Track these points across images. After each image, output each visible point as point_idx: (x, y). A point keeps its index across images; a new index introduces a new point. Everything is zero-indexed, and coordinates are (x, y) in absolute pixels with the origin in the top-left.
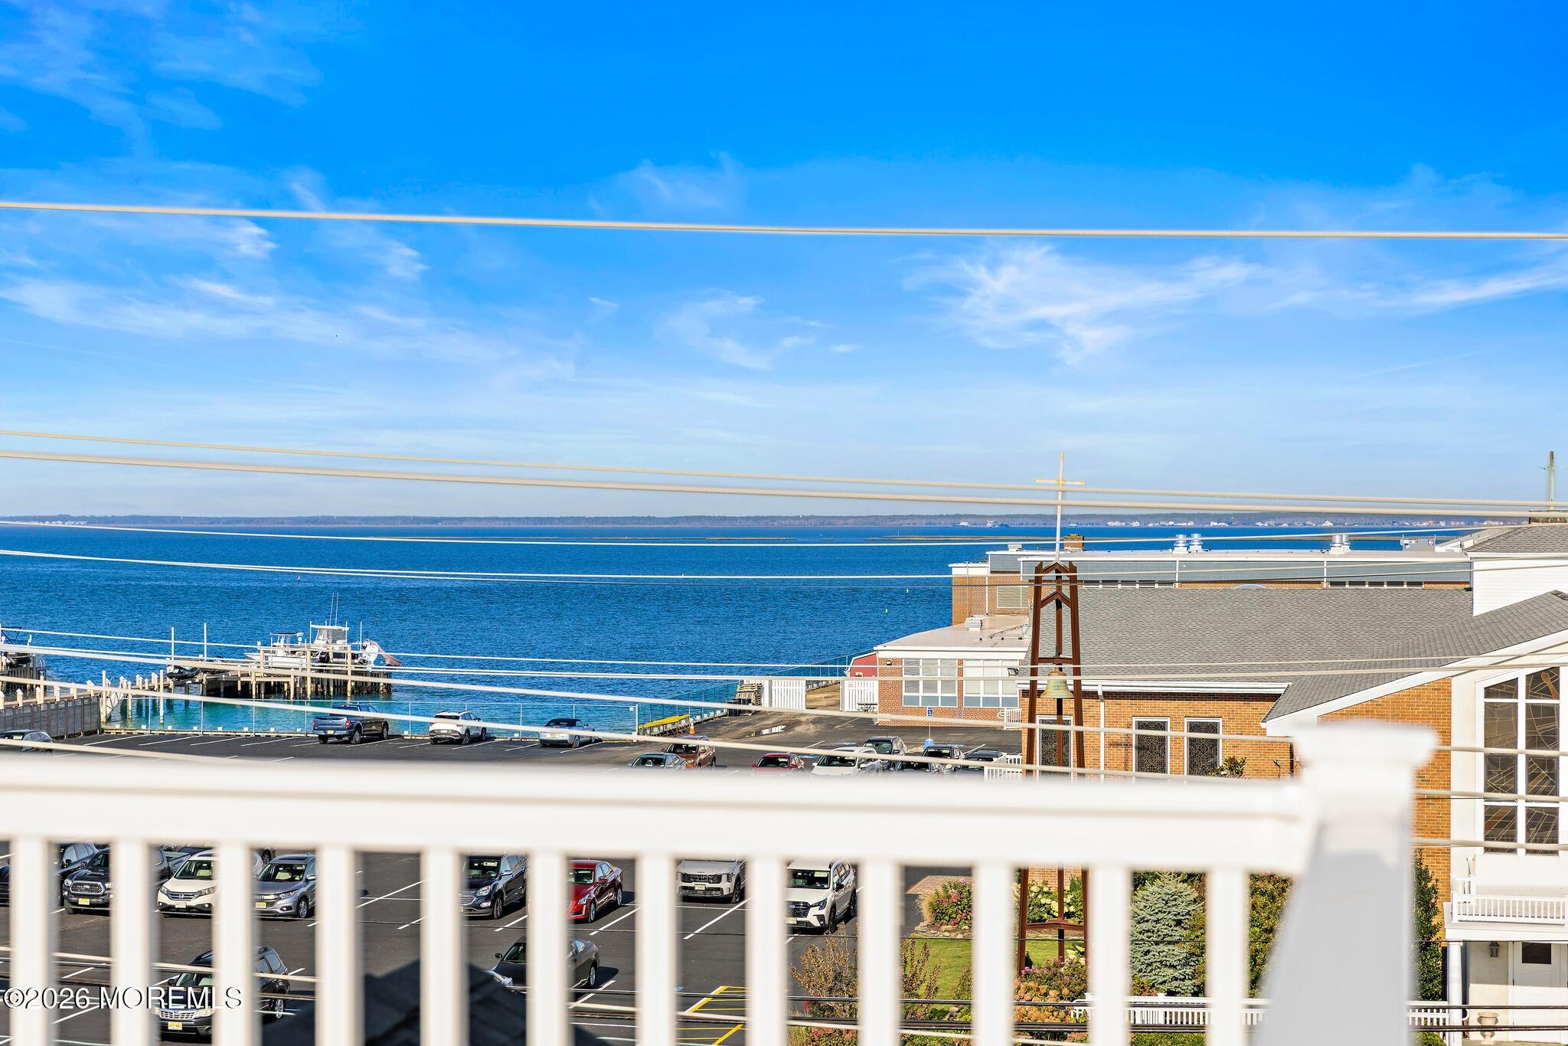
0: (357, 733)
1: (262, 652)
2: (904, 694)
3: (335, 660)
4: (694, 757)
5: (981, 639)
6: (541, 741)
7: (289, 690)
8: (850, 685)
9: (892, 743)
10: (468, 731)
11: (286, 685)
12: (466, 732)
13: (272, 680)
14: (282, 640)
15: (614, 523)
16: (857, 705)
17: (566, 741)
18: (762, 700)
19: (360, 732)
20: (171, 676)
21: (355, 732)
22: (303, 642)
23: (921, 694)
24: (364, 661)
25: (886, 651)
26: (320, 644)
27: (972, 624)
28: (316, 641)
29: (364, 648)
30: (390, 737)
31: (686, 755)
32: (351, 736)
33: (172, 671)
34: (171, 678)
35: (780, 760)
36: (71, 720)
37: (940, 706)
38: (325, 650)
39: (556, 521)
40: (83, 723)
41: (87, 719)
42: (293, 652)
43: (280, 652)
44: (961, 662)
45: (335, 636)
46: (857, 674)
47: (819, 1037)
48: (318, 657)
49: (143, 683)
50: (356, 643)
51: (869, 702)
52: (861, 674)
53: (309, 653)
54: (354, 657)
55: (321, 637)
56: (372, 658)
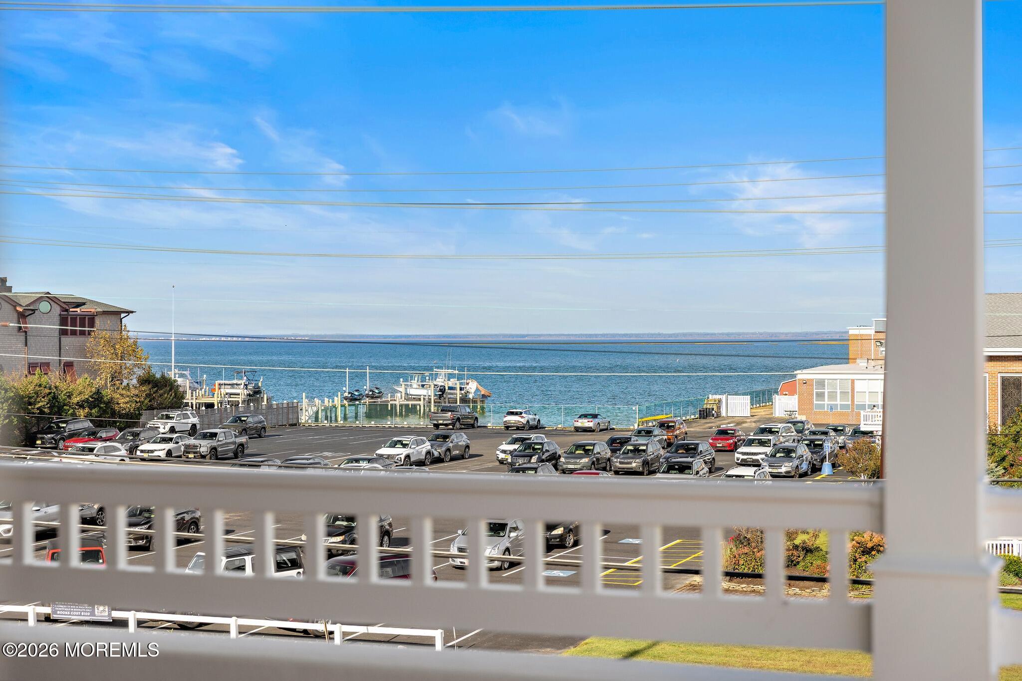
0: (458, 423)
1: (403, 385)
2: (815, 402)
3: (449, 391)
4: (673, 432)
5: (867, 368)
6: (575, 427)
7: (420, 410)
8: (779, 399)
9: (804, 423)
10: (528, 421)
11: (418, 406)
12: (527, 422)
13: (410, 403)
14: (416, 379)
15: (636, 337)
16: (784, 412)
17: (591, 428)
18: (721, 409)
19: (459, 422)
20: (346, 398)
21: (456, 422)
22: (429, 380)
23: (826, 402)
24: (468, 392)
25: (802, 375)
26: (440, 382)
27: (862, 363)
28: (438, 380)
29: (468, 384)
30: (478, 427)
31: (667, 430)
32: (453, 424)
33: (347, 395)
34: (346, 399)
35: (729, 432)
36: (280, 417)
37: (839, 410)
38: (443, 384)
39: (600, 336)
40: (288, 418)
41: (291, 416)
42: (423, 386)
43: (415, 386)
44: (853, 381)
45: (450, 376)
46: (784, 393)
47: (739, 555)
48: (438, 389)
49: (329, 401)
50: (463, 381)
51: (792, 410)
52: (787, 393)
53: (432, 386)
54: (461, 389)
55: (441, 377)
56: (473, 391)
